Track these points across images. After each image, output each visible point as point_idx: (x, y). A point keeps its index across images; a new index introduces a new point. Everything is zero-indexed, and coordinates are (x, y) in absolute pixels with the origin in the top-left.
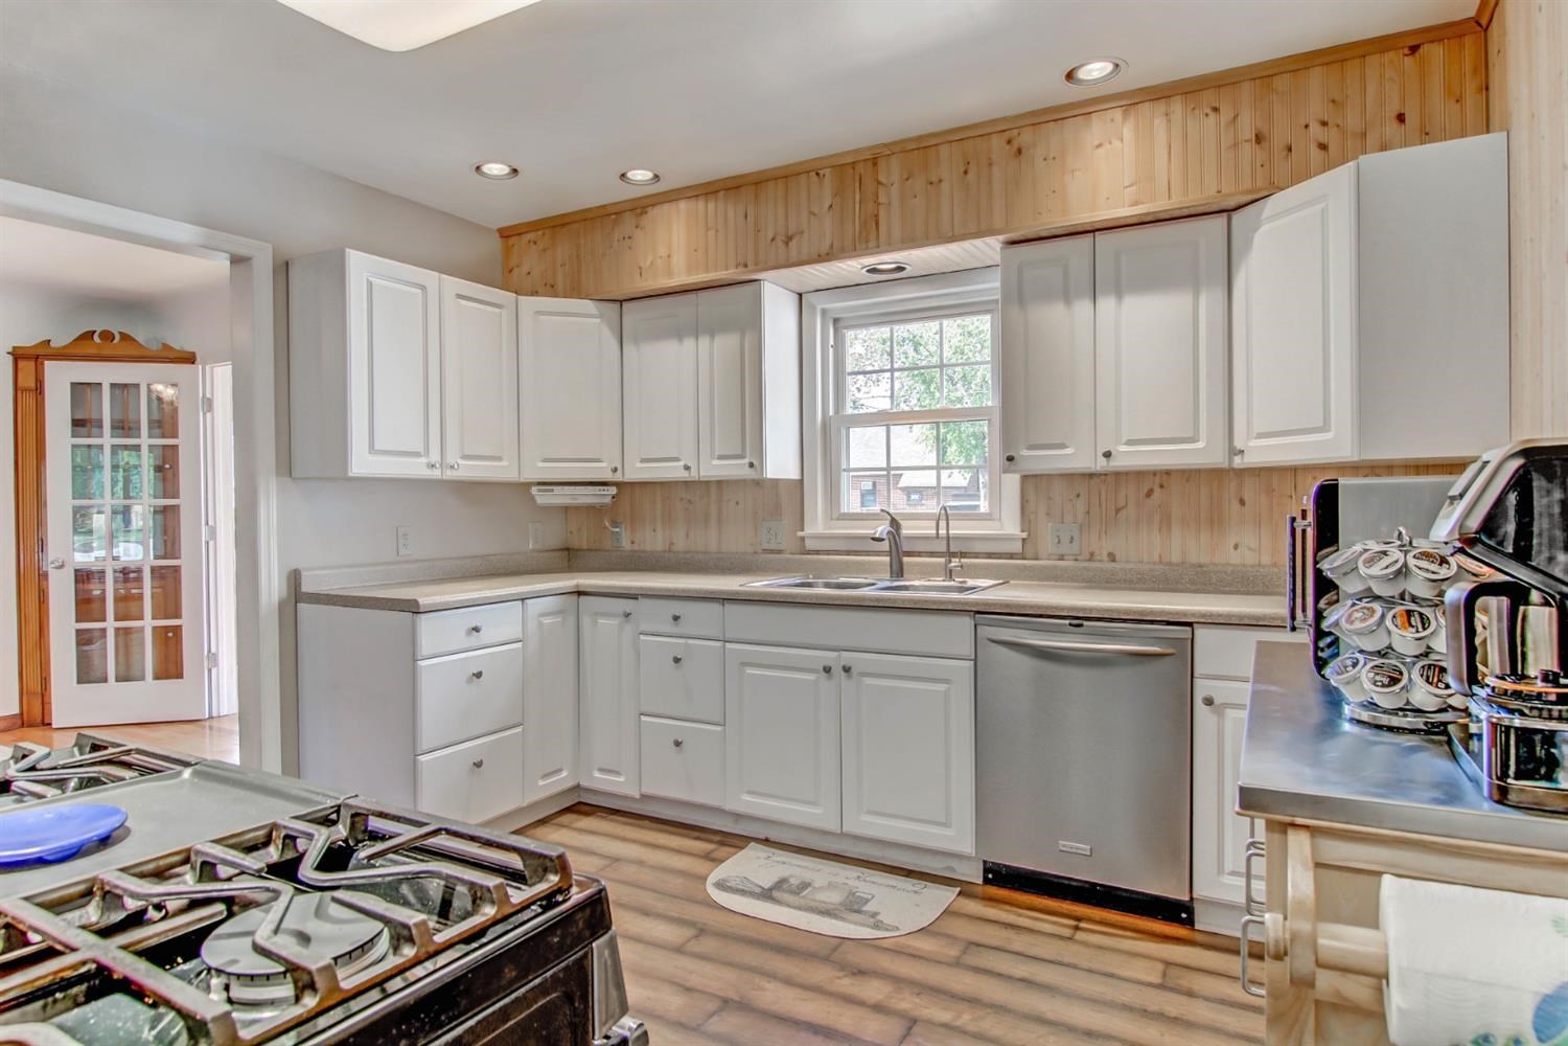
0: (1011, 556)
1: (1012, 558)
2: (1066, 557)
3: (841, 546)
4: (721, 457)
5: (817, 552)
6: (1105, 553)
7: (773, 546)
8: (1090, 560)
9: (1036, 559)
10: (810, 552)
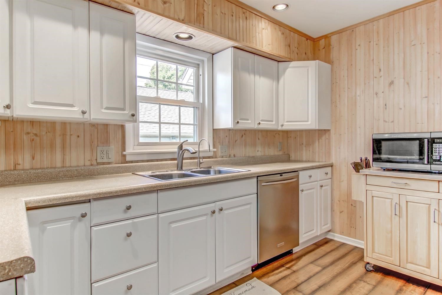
0: (209, 157)
1: (209, 158)
2: (223, 157)
3: (145, 158)
4: (107, 108)
5: (132, 162)
6: (233, 155)
7: (105, 160)
8: (229, 157)
9: (216, 158)
10: (127, 162)
